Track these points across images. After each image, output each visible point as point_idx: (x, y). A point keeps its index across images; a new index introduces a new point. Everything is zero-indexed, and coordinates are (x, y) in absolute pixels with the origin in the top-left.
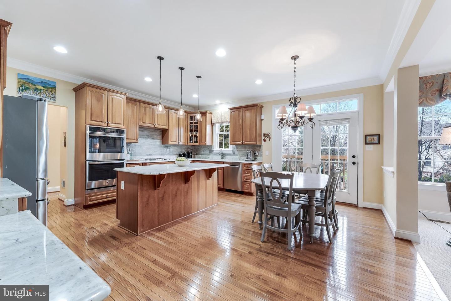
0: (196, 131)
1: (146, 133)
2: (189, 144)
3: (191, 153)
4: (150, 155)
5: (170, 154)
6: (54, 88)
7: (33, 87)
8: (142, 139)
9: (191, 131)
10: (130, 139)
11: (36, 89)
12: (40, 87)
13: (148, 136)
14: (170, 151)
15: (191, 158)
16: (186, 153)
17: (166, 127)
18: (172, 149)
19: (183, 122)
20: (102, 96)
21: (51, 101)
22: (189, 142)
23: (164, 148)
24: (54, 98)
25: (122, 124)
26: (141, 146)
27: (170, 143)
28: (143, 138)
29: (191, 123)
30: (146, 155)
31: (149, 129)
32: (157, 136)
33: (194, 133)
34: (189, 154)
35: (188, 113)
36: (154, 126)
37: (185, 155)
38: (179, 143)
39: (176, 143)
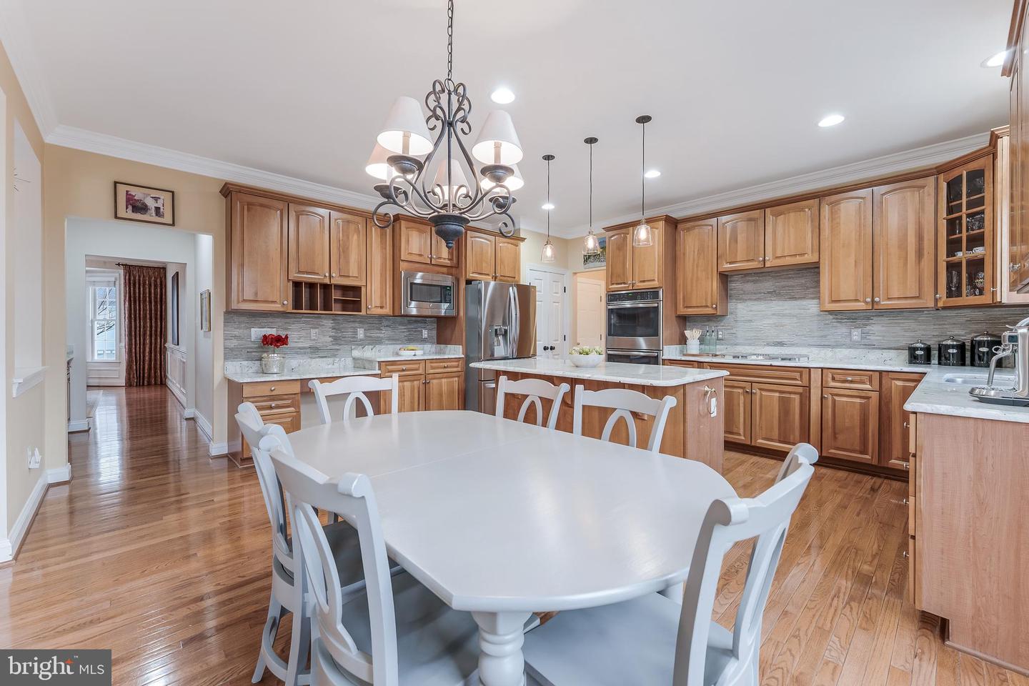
1: (768, 285)
2: (945, 302)
4: (781, 344)
5: (871, 346)
8: (756, 303)
9: (953, 246)
10: (697, 307)
13: (776, 294)
14: (864, 335)
16: (949, 342)
17: (810, 258)
18: (878, 329)
20: (625, 239)
22: (943, 292)
23: (838, 325)
25: (656, 279)
26: (750, 321)
27: (828, 305)
29: (950, 210)
30: (768, 345)
31: (776, 272)
32: (808, 288)
33: (975, 253)
35: (940, 170)
36: (761, 265)
37: (942, 349)
38: (885, 303)
39: (861, 305)
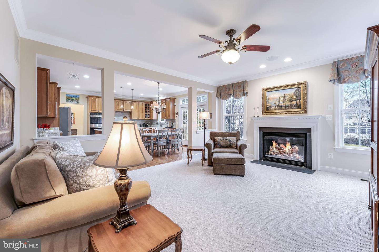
0: (149, 112)
2: (145, 119)
3: (148, 124)
6: (79, 98)
7: (71, 99)
9: (146, 112)
11: (72, 99)
12: (74, 98)
15: (148, 126)
17: (130, 111)
19: (141, 107)
20: (96, 100)
21: (78, 103)
22: (145, 118)
24: (79, 102)
27: (133, 118)
28: (119, 116)
29: (145, 107)
32: (127, 115)
33: (148, 113)
34: (146, 124)
35: (144, 102)
36: (123, 111)
37: (143, 125)
38: (139, 119)
39: (137, 119)
